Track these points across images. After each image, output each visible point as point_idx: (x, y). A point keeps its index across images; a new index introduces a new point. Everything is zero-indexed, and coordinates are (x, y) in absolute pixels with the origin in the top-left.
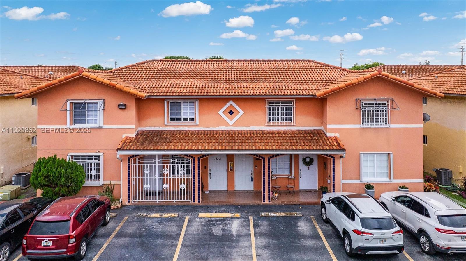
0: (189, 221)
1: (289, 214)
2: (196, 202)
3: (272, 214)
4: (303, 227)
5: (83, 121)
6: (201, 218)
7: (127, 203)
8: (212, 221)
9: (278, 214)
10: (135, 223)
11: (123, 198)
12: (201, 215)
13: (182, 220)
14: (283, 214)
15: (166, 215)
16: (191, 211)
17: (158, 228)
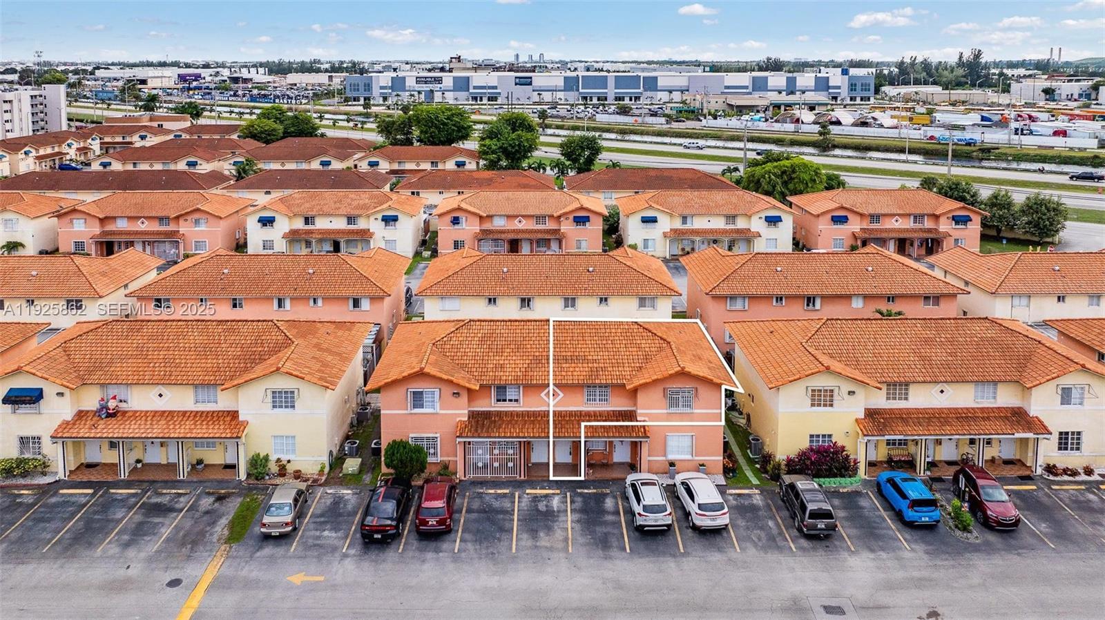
0: (519, 497)
1: (600, 491)
2: (522, 477)
3: (586, 491)
4: (609, 503)
5: (422, 406)
6: (528, 494)
7: (463, 478)
8: (537, 497)
9: (590, 491)
10: (476, 499)
11: (460, 475)
12: (528, 491)
13: (513, 496)
14: (595, 491)
15: (499, 491)
16: (519, 487)
17: (496, 504)
